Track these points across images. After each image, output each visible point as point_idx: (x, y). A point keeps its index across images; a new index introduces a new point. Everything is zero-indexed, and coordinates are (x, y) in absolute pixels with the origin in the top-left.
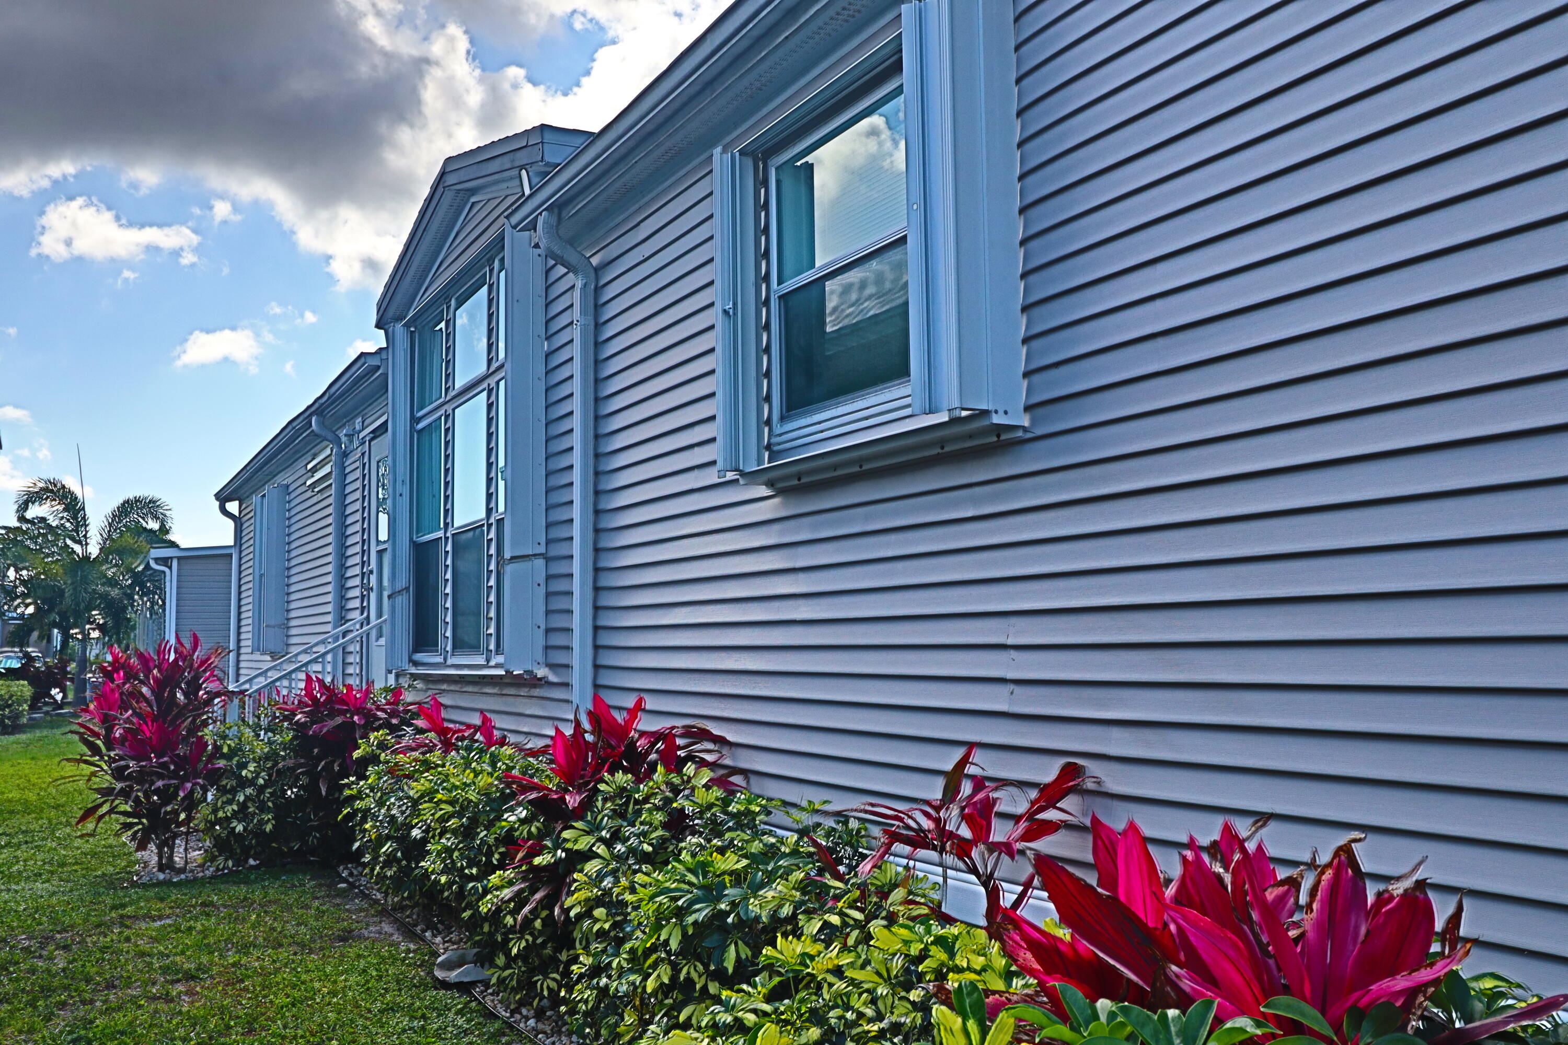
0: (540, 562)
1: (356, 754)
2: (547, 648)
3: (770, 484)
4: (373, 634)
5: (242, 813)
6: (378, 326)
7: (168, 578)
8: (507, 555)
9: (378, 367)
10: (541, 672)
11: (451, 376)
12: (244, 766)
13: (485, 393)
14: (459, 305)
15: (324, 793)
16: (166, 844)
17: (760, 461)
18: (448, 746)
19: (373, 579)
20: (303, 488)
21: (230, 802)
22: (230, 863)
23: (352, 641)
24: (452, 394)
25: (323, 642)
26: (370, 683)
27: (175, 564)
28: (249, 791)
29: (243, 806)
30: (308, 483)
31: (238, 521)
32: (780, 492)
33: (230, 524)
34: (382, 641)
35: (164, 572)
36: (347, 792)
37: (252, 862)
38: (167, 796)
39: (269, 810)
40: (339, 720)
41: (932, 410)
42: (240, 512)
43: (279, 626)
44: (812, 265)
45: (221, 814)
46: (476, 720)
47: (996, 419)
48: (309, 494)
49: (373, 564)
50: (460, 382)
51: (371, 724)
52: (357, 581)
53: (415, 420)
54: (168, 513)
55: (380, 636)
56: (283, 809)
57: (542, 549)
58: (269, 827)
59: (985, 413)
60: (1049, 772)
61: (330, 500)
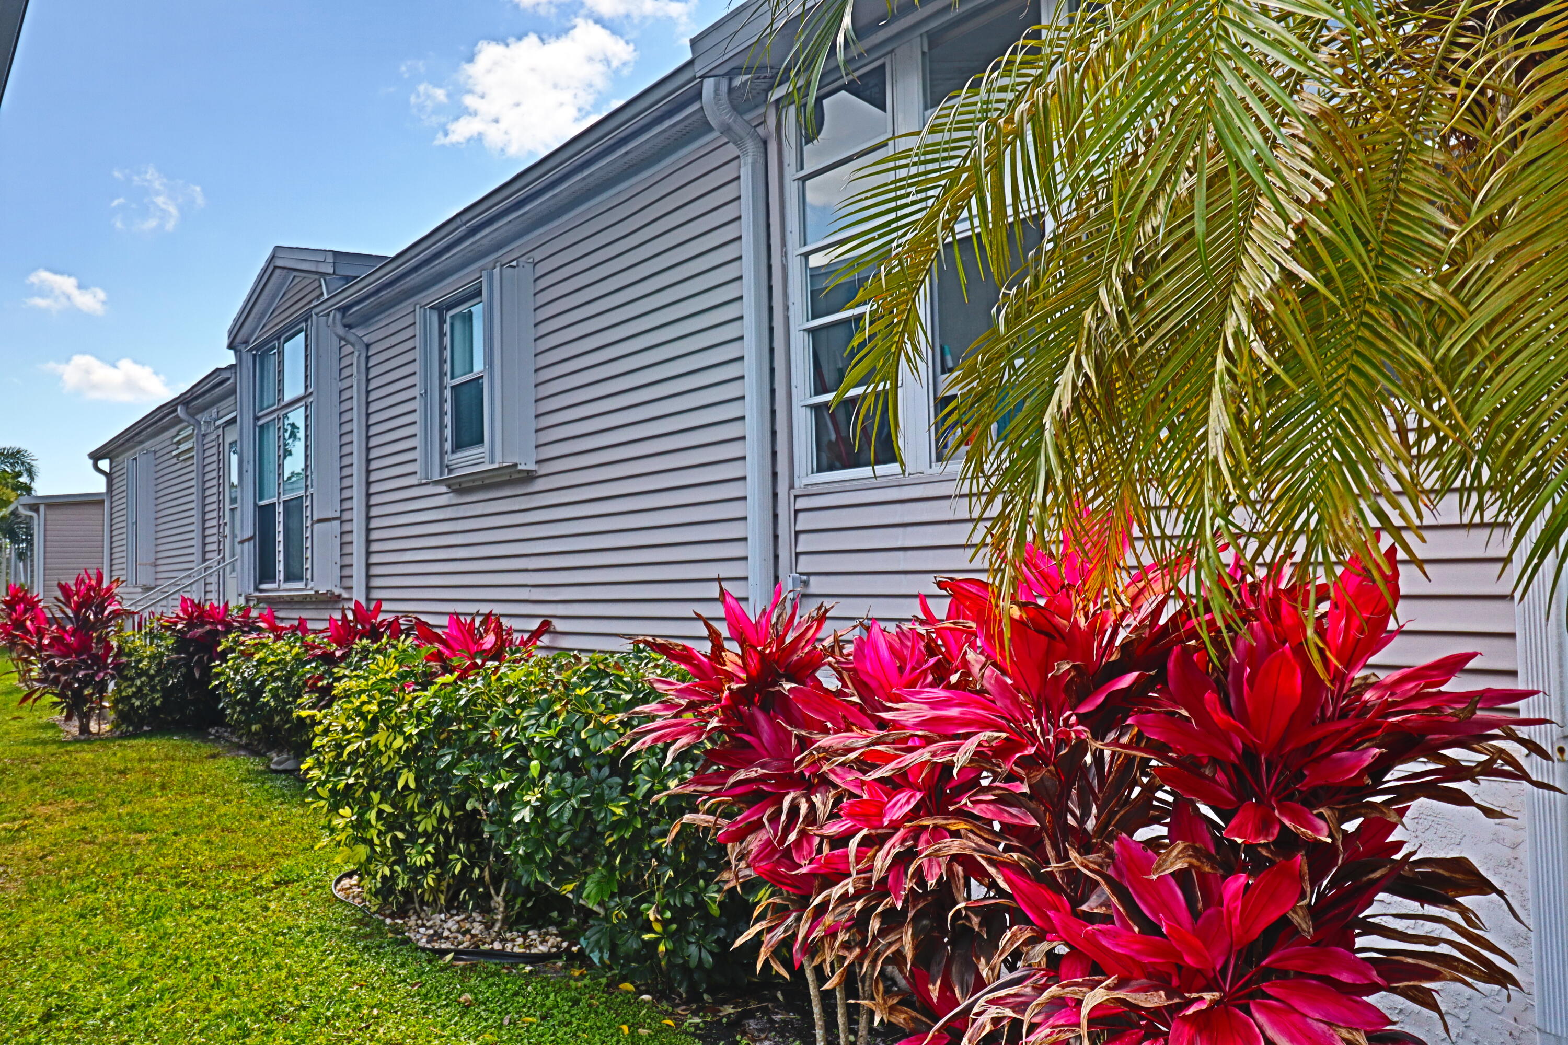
0: (337, 523)
1: (220, 649)
2: (342, 577)
3: (449, 486)
4: (228, 569)
5: (139, 693)
6: (230, 347)
7: (36, 522)
8: (315, 518)
9: (229, 379)
10: (337, 591)
11: (281, 391)
12: (140, 661)
13: (303, 409)
14: (288, 339)
15: (197, 676)
16: (85, 718)
17: (441, 474)
18: (278, 638)
19: (227, 532)
20: (169, 456)
21: (130, 686)
22: (131, 729)
23: (211, 575)
24: (282, 404)
25: (189, 576)
26: (226, 604)
27: (42, 508)
28: (143, 679)
29: (140, 689)
30: (174, 453)
31: (109, 476)
32: (454, 491)
33: (103, 479)
34: (234, 575)
35: (31, 517)
36: (215, 670)
37: (146, 728)
38: (85, 683)
39: (158, 691)
40: (208, 627)
41: (493, 462)
42: (111, 469)
43: (151, 565)
44: (472, 371)
45: (124, 694)
46: (296, 623)
47: (520, 467)
48: (175, 460)
49: (227, 520)
50: (288, 397)
51: (229, 629)
52: (215, 530)
53: (257, 419)
54: (33, 463)
55: (233, 570)
56: (167, 693)
57: (338, 515)
58: (158, 703)
59: (516, 465)
60: (535, 624)
61: (194, 468)
